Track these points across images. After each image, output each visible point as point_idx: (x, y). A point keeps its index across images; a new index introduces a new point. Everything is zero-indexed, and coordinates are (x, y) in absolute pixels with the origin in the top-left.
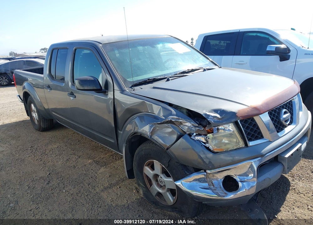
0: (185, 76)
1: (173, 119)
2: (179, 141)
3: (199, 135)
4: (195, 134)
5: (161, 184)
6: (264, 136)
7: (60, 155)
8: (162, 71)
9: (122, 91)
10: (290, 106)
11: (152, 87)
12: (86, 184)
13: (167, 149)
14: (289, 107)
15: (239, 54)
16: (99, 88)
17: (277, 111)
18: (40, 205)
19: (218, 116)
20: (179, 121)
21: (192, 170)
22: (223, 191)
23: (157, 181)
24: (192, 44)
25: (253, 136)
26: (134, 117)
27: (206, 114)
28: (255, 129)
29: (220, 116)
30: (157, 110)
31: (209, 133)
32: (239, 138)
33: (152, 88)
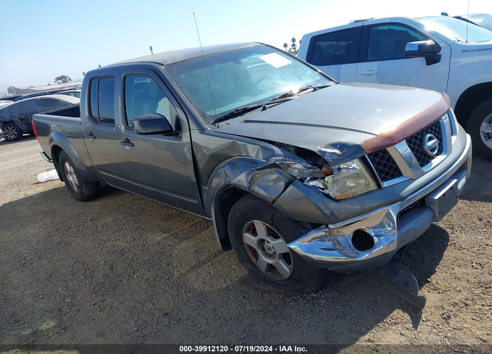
0: (288, 100)
1: (277, 161)
2: (288, 190)
3: (314, 179)
4: (308, 178)
5: (271, 252)
6: (403, 173)
7: (119, 231)
8: (254, 96)
9: (202, 130)
10: (437, 129)
11: (244, 120)
12: (164, 265)
13: (273, 202)
14: (435, 131)
15: (366, 61)
16: (168, 129)
17: (419, 137)
18: (106, 296)
19: (337, 151)
20: (285, 162)
21: (309, 226)
22: (354, 250)
23: (263, 249)
24: (293, 47)
25: (387, 173)
26: (223, 165)
27: (321, 151)
28: (390, 164)
29: (341, 151)
30: (253, 151)
31: (327, 175)
32: (368, 178)
33: (243, 122)
